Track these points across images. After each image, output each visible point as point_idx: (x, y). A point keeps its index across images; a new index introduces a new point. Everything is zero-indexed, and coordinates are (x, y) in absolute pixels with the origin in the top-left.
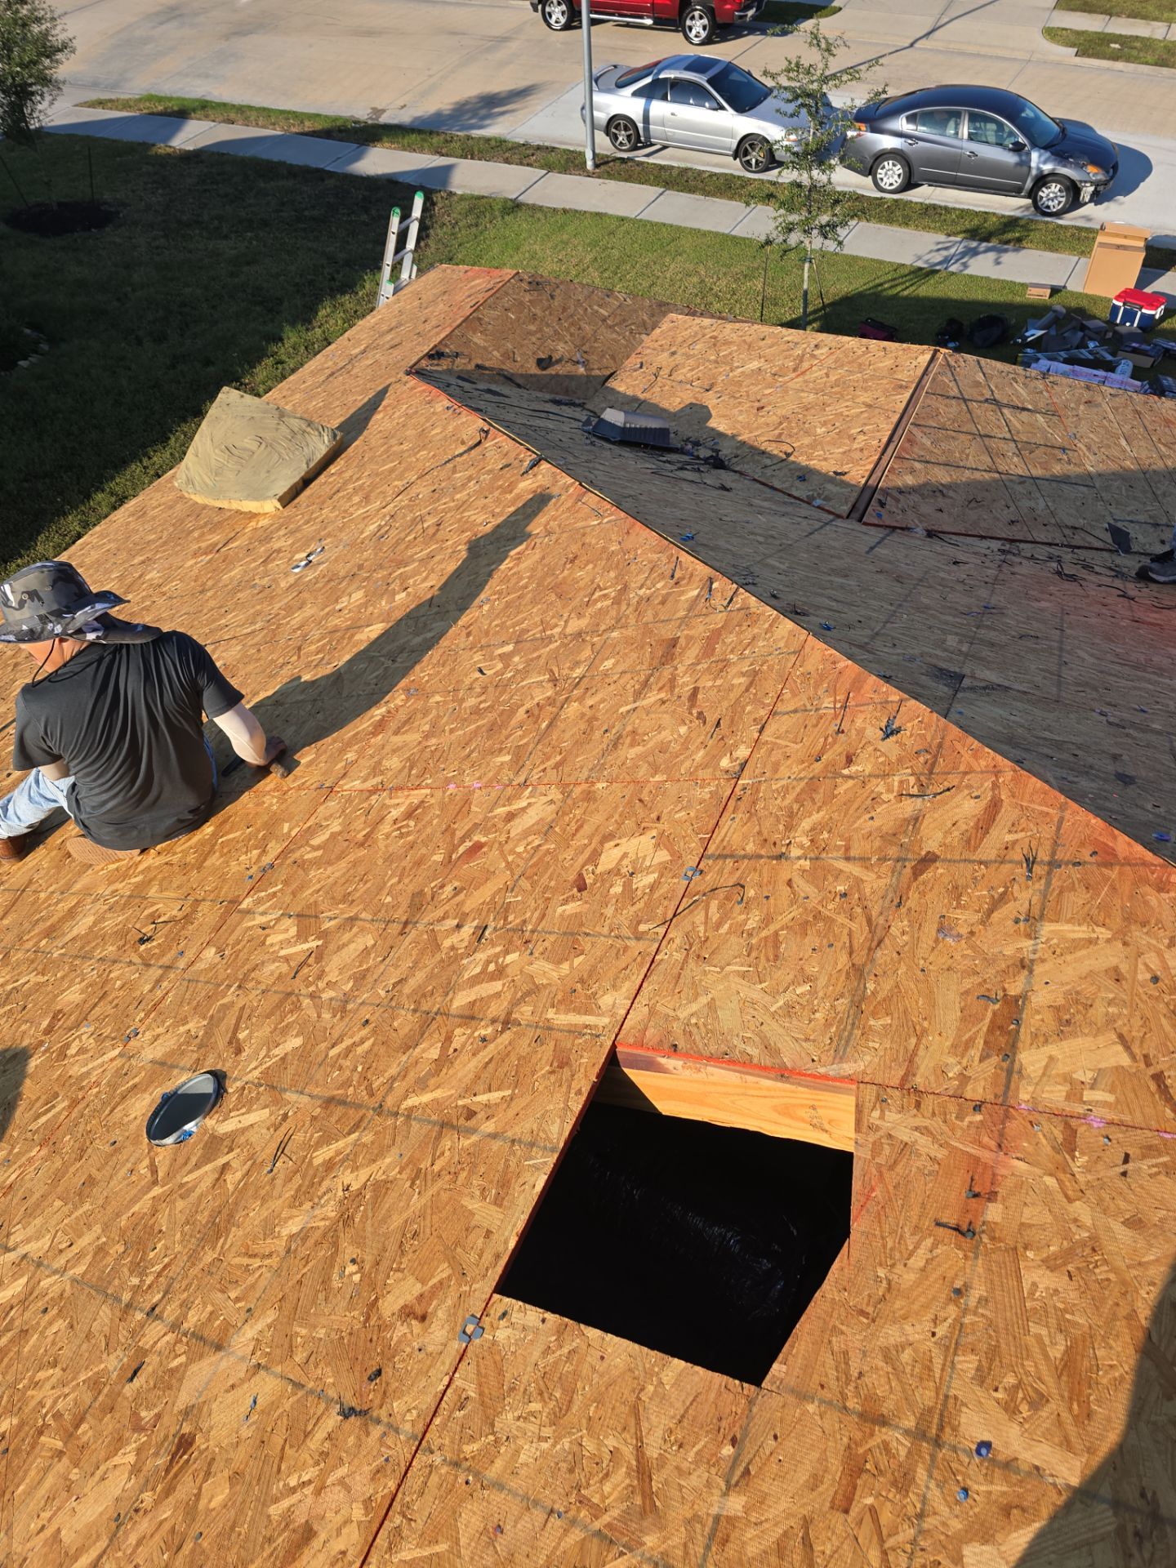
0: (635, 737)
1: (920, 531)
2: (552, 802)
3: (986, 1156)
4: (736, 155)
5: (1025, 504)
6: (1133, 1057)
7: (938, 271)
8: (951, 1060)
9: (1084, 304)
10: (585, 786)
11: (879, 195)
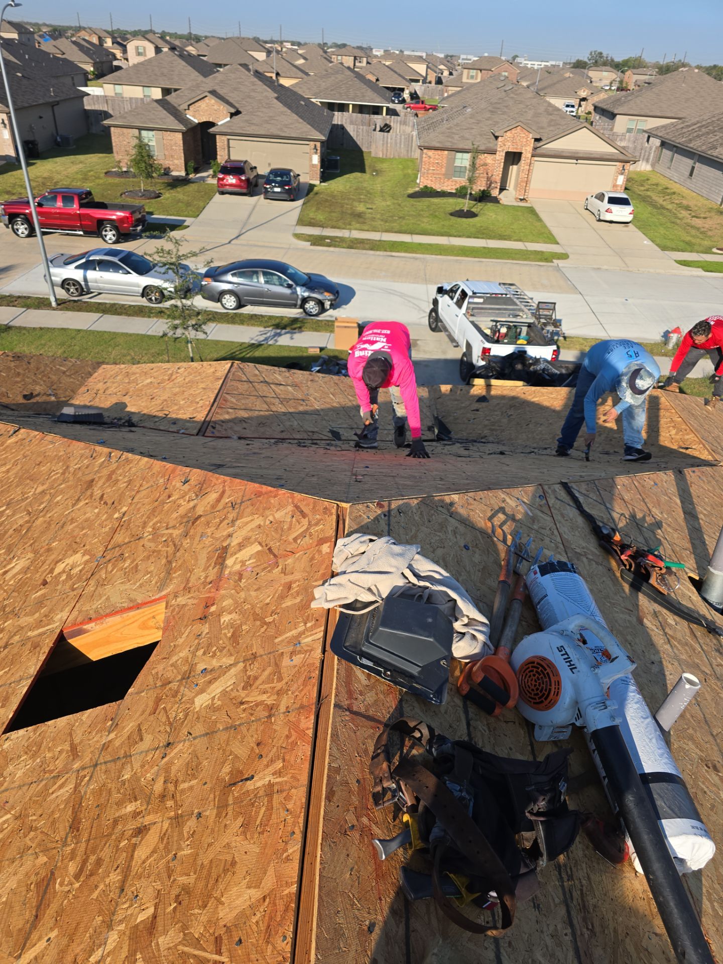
0: (72, 521)
1: (235, 437)
2: (29, 559)
3: (212, 595)
4: (143, 295)
5: (288, 424)
7: (262, 345)
8: (202, 574)
9: (336, 354)
10: (47, 547)
11: (225, 311)
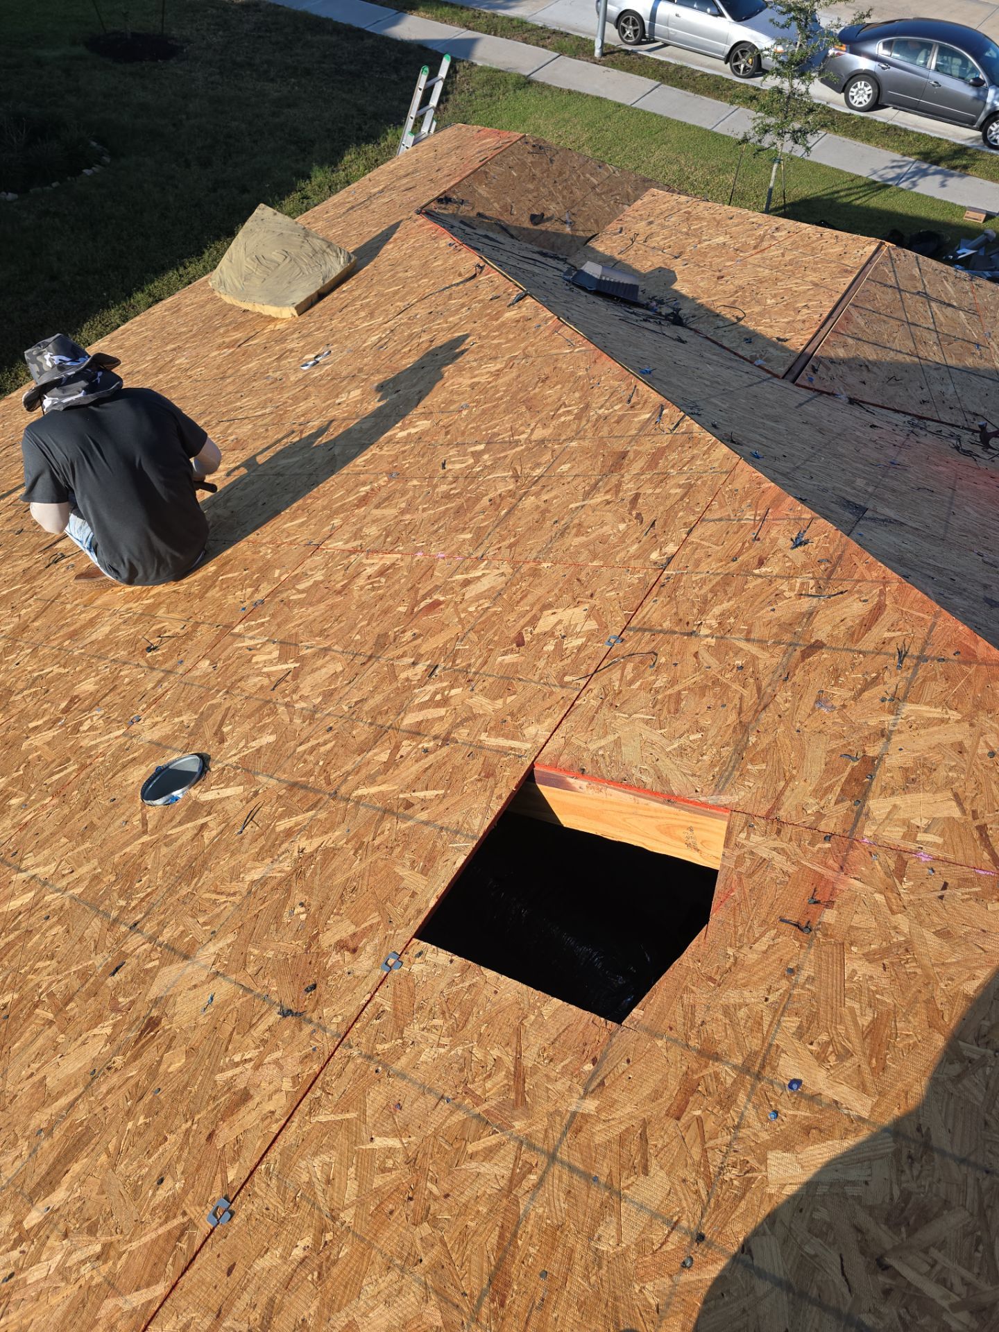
0: (581, 529)
1: (843, 398)
2: (503, 574)
3: (829, 874)
4: (727, 60)
5: (937, 388)
6: (964, 812)
7: (889, 186)
8: (811, 801)
10: (532, 564)
11: (848, 111)
